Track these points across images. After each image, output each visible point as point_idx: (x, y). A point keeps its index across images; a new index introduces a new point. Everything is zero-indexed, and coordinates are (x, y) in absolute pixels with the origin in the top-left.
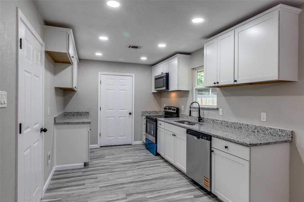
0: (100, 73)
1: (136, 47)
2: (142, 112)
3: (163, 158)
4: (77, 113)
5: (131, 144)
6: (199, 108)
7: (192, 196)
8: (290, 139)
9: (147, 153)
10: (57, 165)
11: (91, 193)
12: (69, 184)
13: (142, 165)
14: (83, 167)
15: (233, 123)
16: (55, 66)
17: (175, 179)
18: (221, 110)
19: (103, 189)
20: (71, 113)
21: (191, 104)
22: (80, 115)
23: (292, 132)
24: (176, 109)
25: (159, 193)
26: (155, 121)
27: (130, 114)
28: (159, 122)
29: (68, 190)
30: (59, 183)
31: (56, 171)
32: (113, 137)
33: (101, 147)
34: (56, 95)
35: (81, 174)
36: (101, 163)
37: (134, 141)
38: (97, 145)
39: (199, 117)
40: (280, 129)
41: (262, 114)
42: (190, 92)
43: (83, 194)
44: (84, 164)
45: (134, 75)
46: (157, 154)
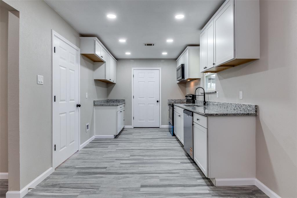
0: (133, 69)
1: (151, 45)
2: (168, 100)
3: (177, 138)
4: (116, 100)
5: (159, 127)
6: (204, 93)
7: (180, 162)
8: (255, 112)
9: (167, 134)
10: (96, 135)
11: (109, 152)
12: (99, 146)
13: (157, 141)
14: (113, 138)
15: (223, 104)
16: (94, 64)
17: (176, 151)
18: (217, 92)
19: (118, 151)
20: (112, 100)
21: (196, 89)
22: (118, 102)
23: (256, 106)
24: (192, 95)
25: (155, 157)
26: (172, 106)
27: (158, 101)
28: (175, 107)
29: (96, 149)
30: (93, 145)
31: (95, 139)
32: (143, 120)
33: (134, 128)
34: (96, 85)
35: (110, 142)
36: (128, 137)
37: (162, 125)
38: (131, 126)
39: (204, 101)
40: (249, 104)
41: (240, 92)
42: (201, 79)
43: (104, 152)
44: (114, 136)
45: (161, 69)
46: (174, 135)
